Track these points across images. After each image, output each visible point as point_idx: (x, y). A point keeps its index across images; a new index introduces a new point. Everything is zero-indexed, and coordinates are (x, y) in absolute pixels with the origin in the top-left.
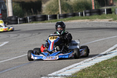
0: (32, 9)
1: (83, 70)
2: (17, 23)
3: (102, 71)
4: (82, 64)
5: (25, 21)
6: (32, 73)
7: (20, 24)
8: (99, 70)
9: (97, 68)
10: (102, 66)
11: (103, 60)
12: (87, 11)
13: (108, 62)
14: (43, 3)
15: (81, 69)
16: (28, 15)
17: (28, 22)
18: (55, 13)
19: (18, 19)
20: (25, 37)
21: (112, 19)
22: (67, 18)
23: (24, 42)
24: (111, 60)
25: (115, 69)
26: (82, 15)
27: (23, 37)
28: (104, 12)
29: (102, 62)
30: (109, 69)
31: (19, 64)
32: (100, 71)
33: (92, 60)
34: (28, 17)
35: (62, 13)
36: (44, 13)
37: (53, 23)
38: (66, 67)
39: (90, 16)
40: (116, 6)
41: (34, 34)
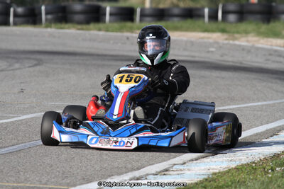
2: (6, 23)
5: (33, 18)
19: (12, 10)
26: (213, 17)
34: (43, 8)
35: (154, 6)
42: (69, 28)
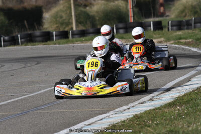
0: (25, 22)
1: (114, 127)
3: (146, 128)
4: (111, 116)
5: (14, 42)
6: (26, 131)
7: (4, 46)
8: (140, 126)
9: (137, 123)
10: (146, 119)
11: (148, 109)
12: (121, 25)
13: (156, 113)
14: (44, 10)
15: (109, 124)
16: (19, 32)
17: (18, 44)
18: (65, 28)
19: (2, 38)
20: (13, 69)
21: (162, 39)
22: (86, 36)
23: (11, 77)
24: (160, 109)
25: (168, 125)
27: (10, 69)
28: (149, 28)
29: (146, 112)
30: (157, 124)
31: (3, 115)
32: (142, 128)
33: (129, 109)
34: (19, 36)
35: (78, 29)
36: (46, 29)
37: (61, 45)
38: (84, 120)
39: (126, 34)
40: (170, 18)
41: (29, 65)
42: (38, 45)
